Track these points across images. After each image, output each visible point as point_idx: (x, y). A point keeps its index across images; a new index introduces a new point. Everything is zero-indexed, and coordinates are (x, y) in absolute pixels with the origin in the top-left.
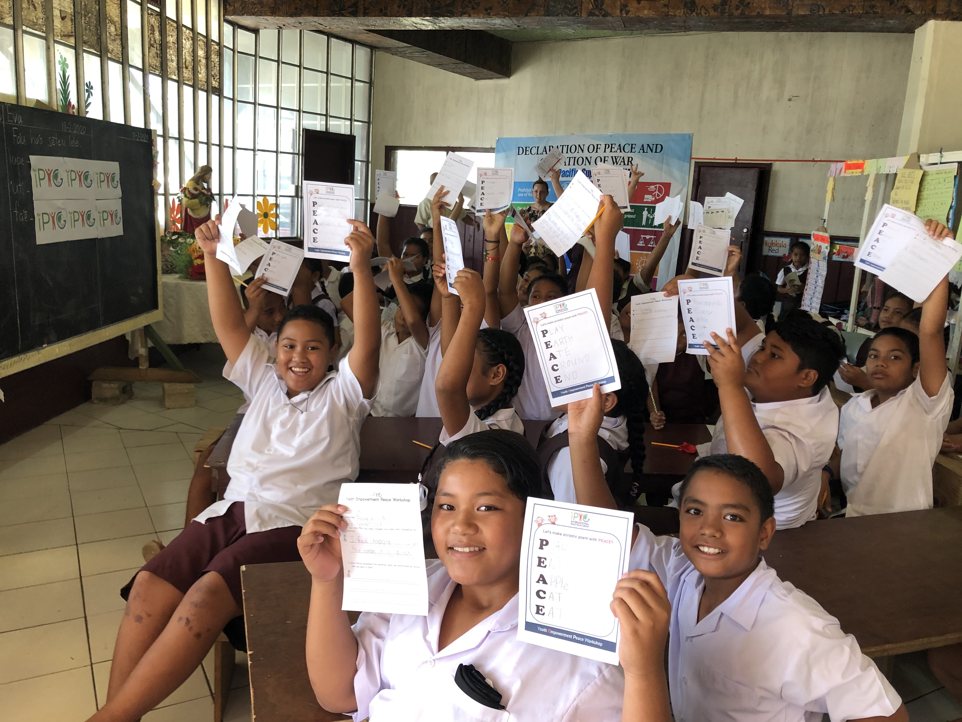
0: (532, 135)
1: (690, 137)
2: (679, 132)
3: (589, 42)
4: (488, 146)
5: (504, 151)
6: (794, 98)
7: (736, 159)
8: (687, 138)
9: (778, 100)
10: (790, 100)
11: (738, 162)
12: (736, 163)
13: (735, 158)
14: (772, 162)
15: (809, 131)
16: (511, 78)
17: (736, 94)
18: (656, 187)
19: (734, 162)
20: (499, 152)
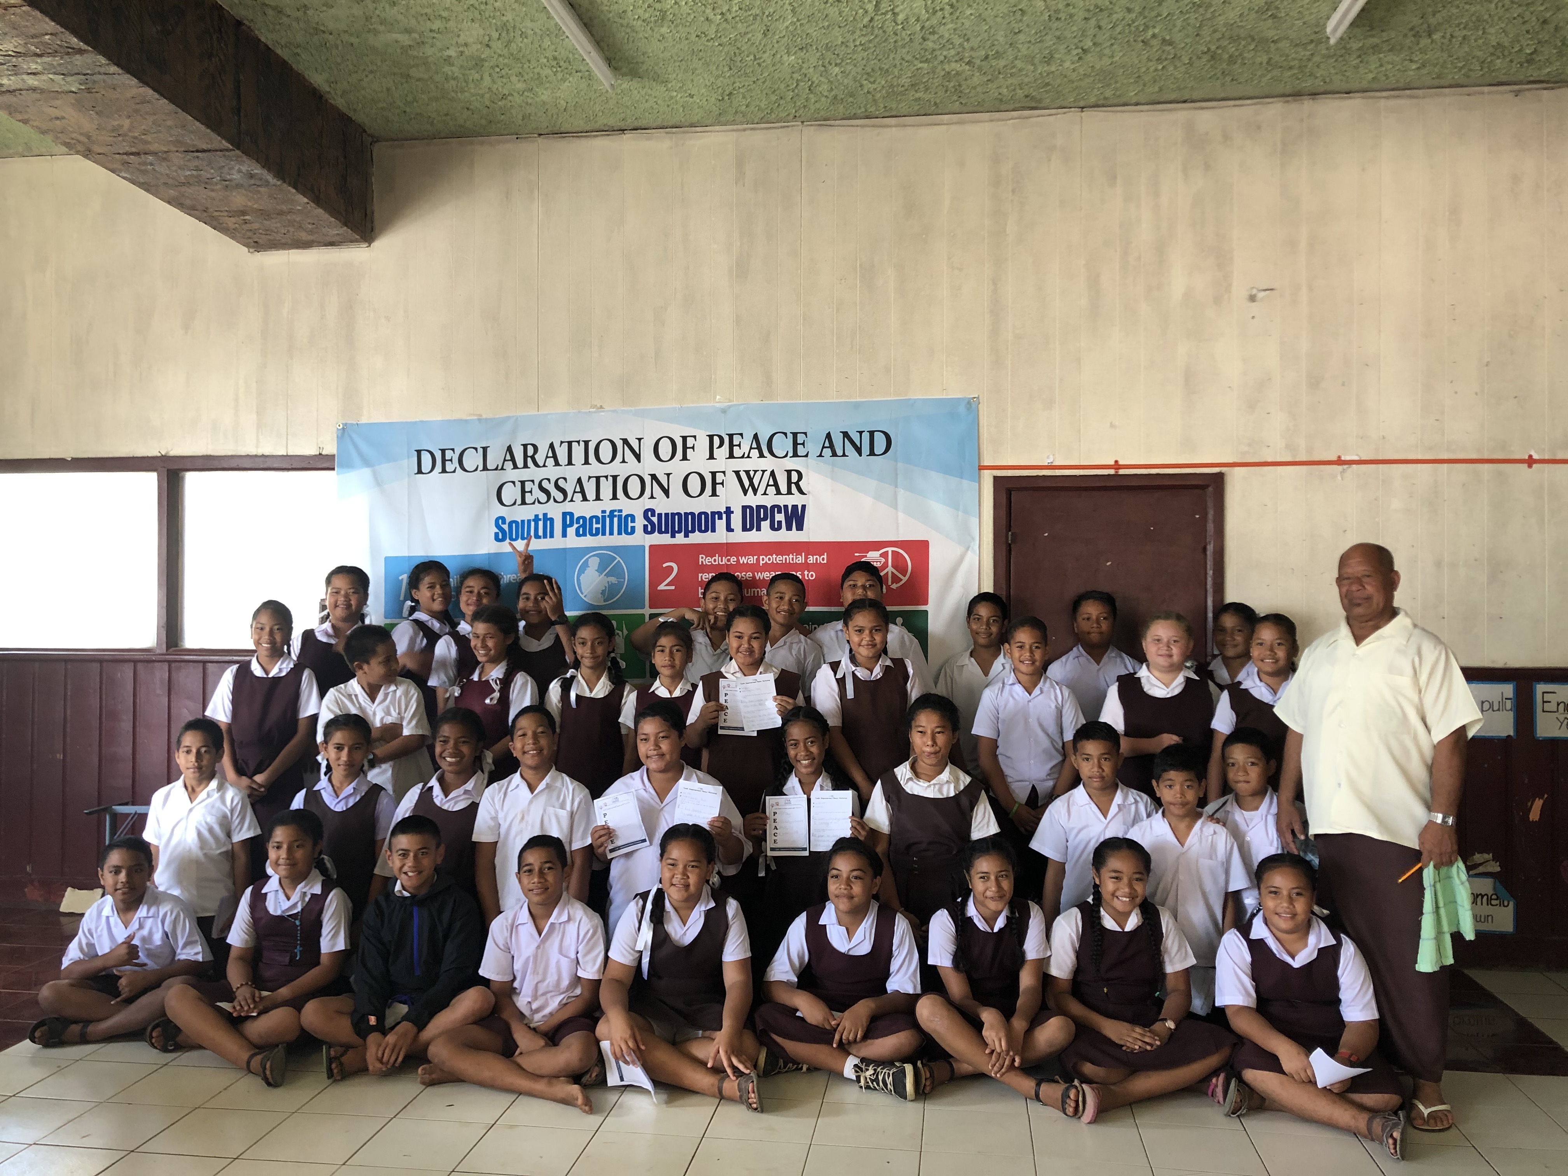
0: (460, 414)
1: (972, 405)
2: (937, 395)
3: (628, 143)
4: (311, 451)
5: (367, 462)
6: (1261, 295)
7: (1117, 465)
8: (962, 409)
9: (1217, 300)
10: (1252, 298)
11: (1122, 472)
12: (1116, 476)
13: (1112, 463)
14: (1223, 470)
15: (1315, 382)
16: (376, 244)
17: (1094, 283)
18: (884, 555)
19: (1112, 472)
20: (348, 465)
